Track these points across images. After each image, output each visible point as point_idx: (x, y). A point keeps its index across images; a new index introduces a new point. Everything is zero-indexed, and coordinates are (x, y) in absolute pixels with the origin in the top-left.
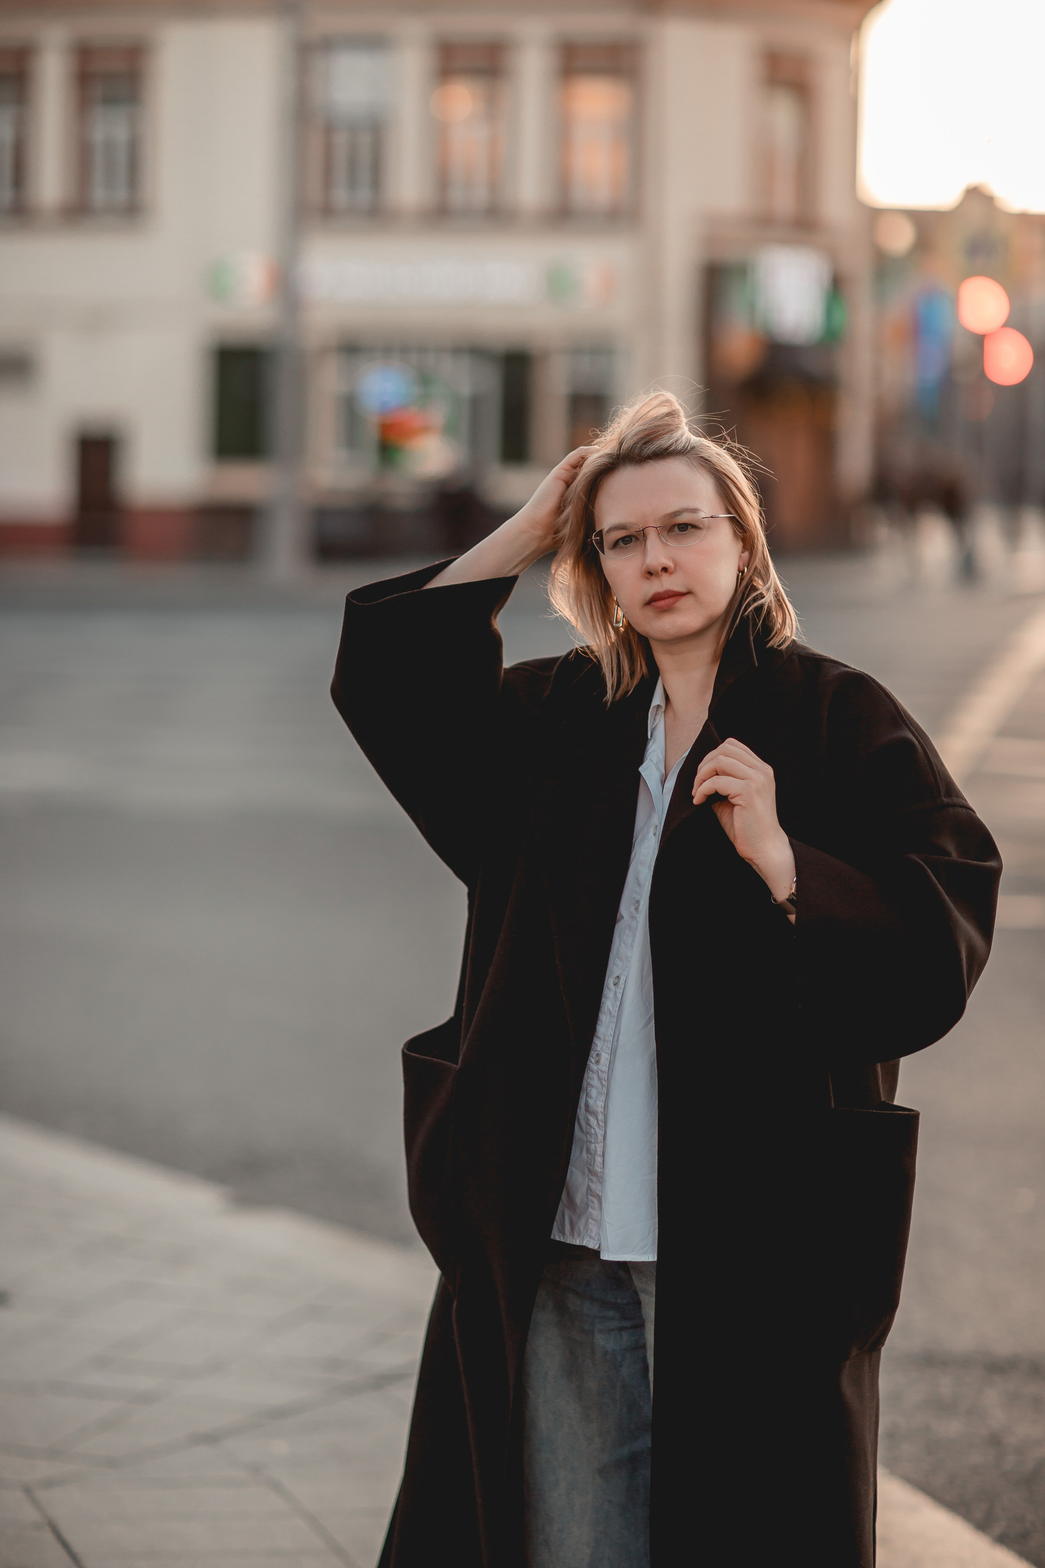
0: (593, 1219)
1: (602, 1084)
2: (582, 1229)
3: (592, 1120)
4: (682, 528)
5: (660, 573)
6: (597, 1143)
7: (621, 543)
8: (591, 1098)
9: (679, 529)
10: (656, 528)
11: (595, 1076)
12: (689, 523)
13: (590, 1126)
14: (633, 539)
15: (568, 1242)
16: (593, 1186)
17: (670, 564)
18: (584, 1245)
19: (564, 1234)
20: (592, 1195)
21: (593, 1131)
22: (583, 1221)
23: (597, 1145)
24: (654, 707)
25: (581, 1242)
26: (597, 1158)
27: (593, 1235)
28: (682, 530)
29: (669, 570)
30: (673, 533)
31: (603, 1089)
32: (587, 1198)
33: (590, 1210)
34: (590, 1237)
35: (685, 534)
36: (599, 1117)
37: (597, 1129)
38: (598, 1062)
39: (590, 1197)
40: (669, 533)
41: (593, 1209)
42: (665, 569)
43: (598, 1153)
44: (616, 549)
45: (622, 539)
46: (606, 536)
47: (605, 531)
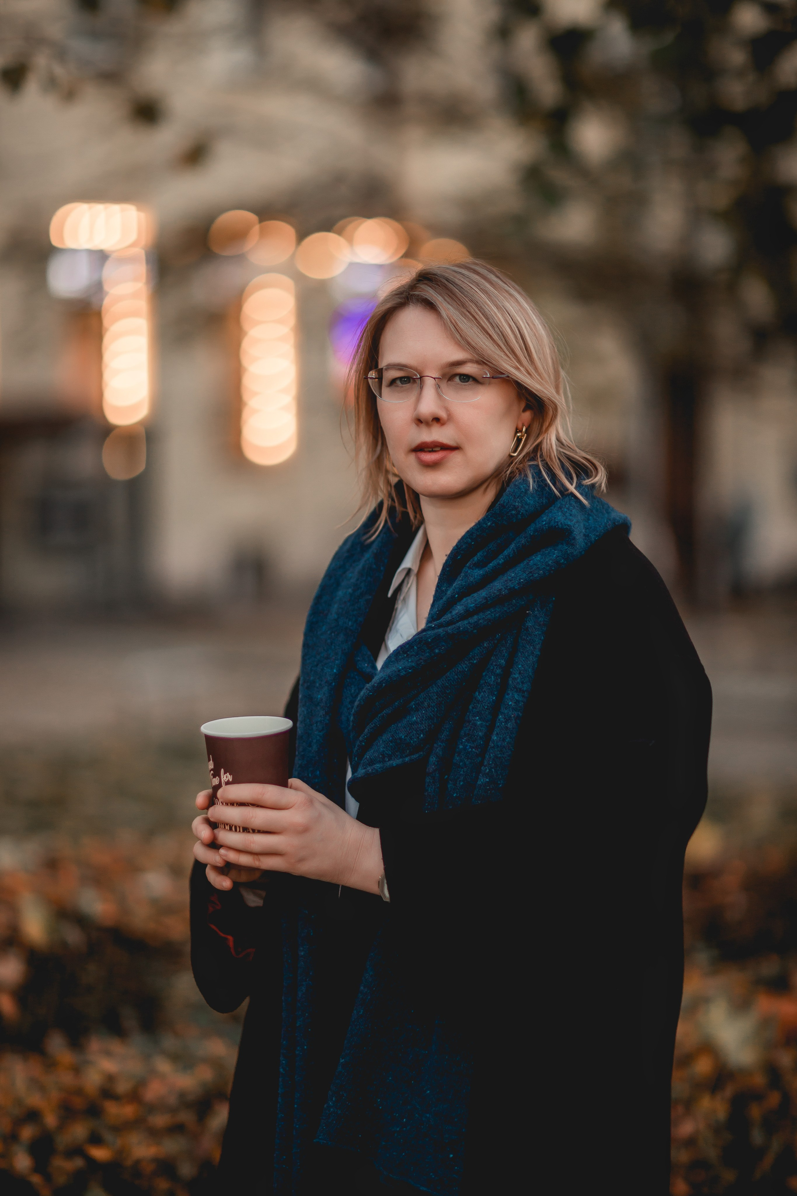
4: (464, 379)
5: (431, 423)
7: (398, 382)
9: (460, 379)
10: (434, 378)
12: (471, 375)
14: (411, 380)
17: (443, 414)
24: (404, 569)
28: (462, 380)
29: (442, 421)
30: (453, 382)
35: (465, 385)
40: (449, 382)
42: (437, 420)
44: (393, 387)
45: (401, 379)
46: (386, 371)
47: (384, 368)
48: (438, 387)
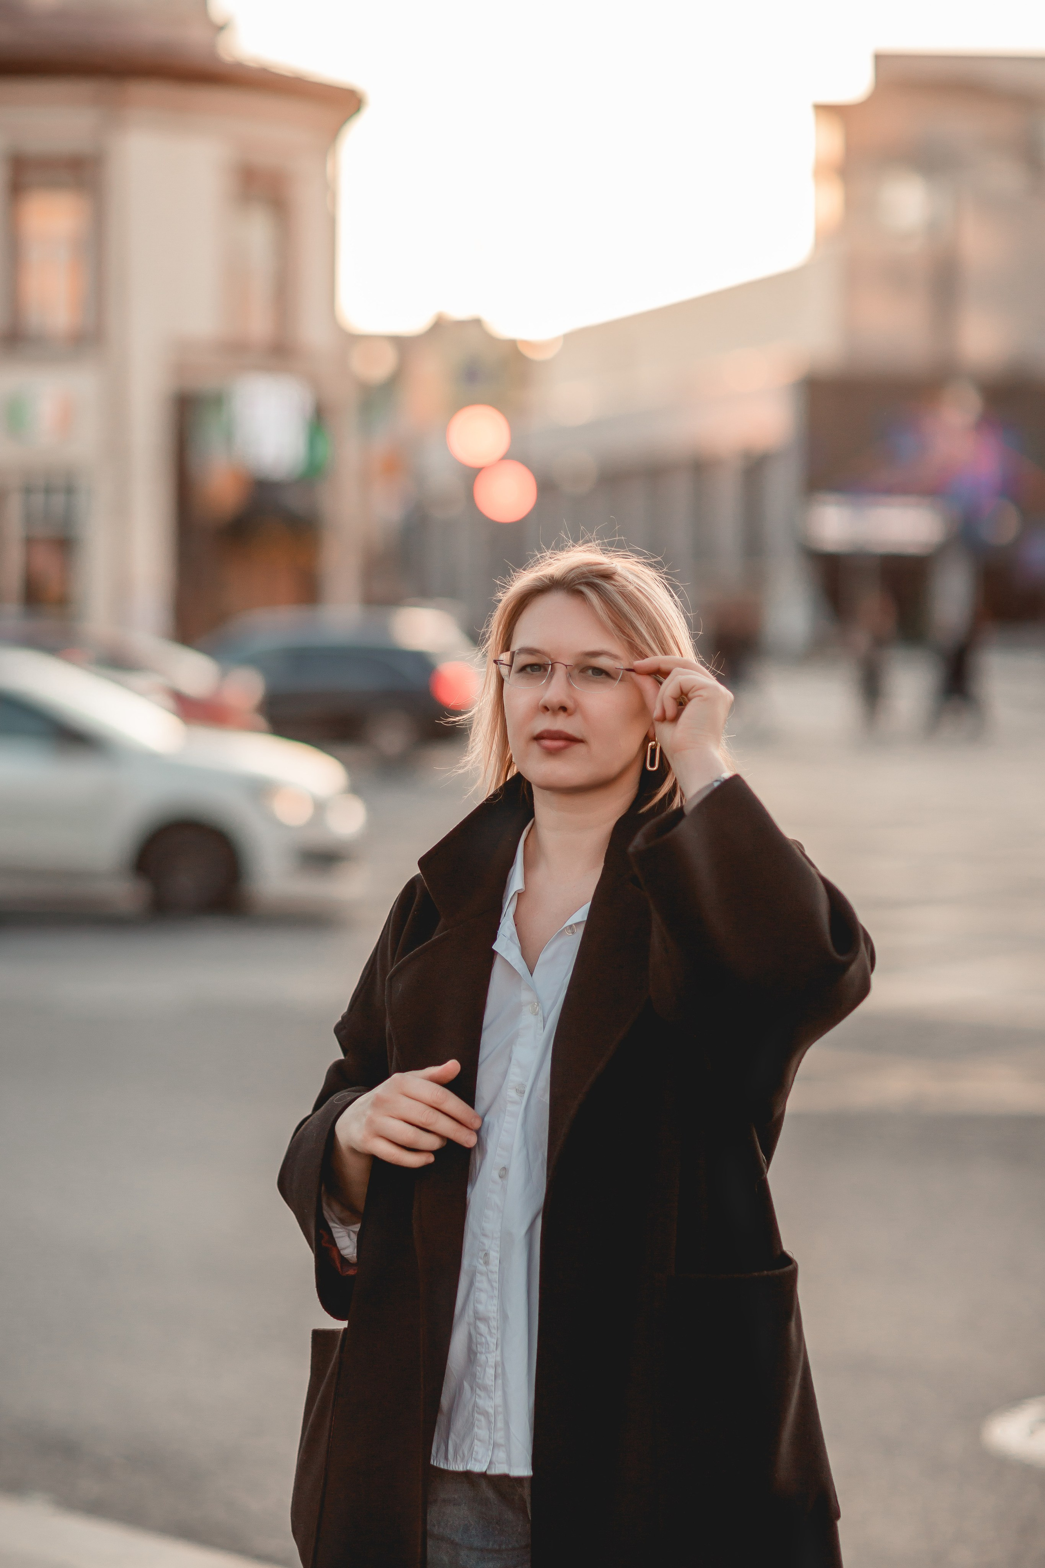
0: (479, 1440)
1: (492, 1286)
2: (466, 1453)
3: (482, 1327)
4: (596, 672)
5: (557, 711)
6: (489, 1353)
7: (529, 669)
8: (480, 1303)
9: (593, 672)
10: (566, 666)
11: (484, 1278)
12: (605, 668)
13: (481, 1335)
14: (542, 668)
15: (451, 1469)
16: (480, 1402)
17: (569, 704)
18: (468, 1469)
19: (446, 1458)
20: (479, 1413)
21: (483, 1340)
22: (468, 1442)
23: (488, 1355)
25: (465, 1467)
26: (487, 1369)
27: (479, 1457)
29: (569, 711)
30: (585, 674)
31: (493, 1292)
32: (473, 1416)
33: (476, 1429)
34: (475, 1460)
36: (490, 1323)
37: (489, 1338)
38: (486, 1263)
39: (476, 1415)
40: (581, 673)
41: (479, 1428)
42: (564, 709)
43: (490, 1363)
44: (522, 674)
45: (531, 666)
46: (517, 655)
47: (516, 651)
48: (569, 676)
